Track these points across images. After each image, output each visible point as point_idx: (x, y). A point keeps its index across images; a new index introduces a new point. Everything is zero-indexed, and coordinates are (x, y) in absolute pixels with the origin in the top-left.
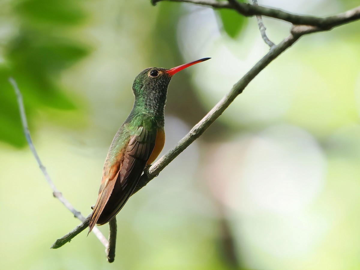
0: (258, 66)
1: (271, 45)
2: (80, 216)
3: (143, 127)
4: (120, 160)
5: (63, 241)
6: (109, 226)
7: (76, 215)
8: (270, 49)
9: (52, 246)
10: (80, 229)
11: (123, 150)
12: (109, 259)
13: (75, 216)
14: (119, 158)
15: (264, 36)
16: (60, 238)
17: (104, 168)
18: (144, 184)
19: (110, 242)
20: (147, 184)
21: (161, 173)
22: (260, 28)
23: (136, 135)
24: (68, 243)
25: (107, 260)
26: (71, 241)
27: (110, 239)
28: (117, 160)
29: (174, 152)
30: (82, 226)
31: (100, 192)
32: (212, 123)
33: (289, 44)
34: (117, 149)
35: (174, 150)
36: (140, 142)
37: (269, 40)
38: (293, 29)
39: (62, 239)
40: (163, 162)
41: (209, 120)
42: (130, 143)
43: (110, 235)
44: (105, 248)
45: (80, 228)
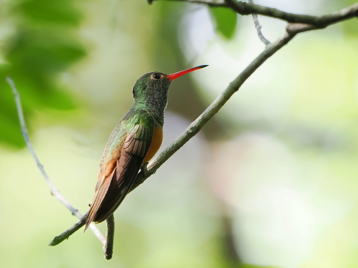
0: (254, 64)
1: (267, 43)
2: (77, 214)
3: (139, 125)
4: (116, 158)
5: (60, 238)
6: (107, 223)
7: (74, 212)
8: (266, 47)
9: (50, 243)
10: (78, 227)
11: (119, 147)
12: (107, 256)
13: (73, 214)
14: (115, 155)
15: (260, 34)
16: (58, 235)
17: (101, 165)
18: (141, 182)
19: (108, 240)
20: (144, 182)
21: (158, 170)
22: (256, 26)
23: (133, 132)
24: (66, 240)
25: (105, 257)
26: (68, 238)
27: (107, 237)
28: (113, 157)
29: (171, 149)
30: (80, 223)
31: (96, 190)
32: (208, 121)
33: (285, 42)
34: (113, 146)
35: (170, 147)
36: (136, 139)
37: (264, 39)
38: (289, 27)
39: (60, 237)
40: (160, 159)
41: (205, 117)
42: (127, 140)
43: (107, 232)
44: (103, 245)
45: (78, 225)
